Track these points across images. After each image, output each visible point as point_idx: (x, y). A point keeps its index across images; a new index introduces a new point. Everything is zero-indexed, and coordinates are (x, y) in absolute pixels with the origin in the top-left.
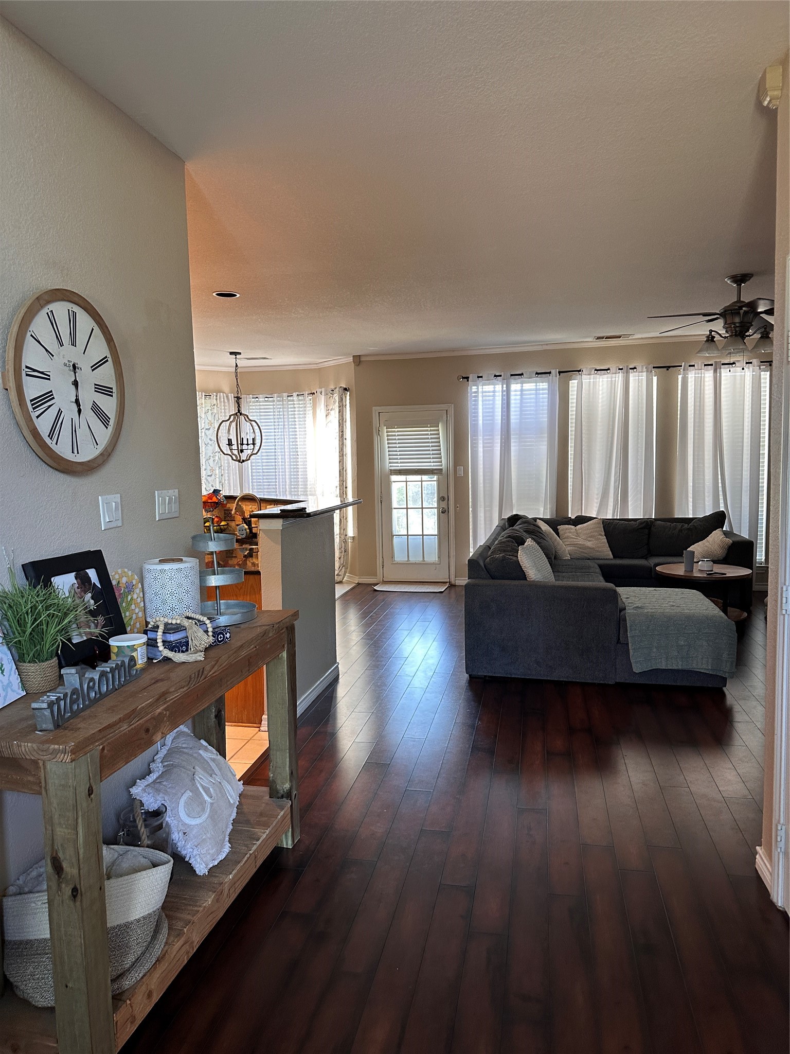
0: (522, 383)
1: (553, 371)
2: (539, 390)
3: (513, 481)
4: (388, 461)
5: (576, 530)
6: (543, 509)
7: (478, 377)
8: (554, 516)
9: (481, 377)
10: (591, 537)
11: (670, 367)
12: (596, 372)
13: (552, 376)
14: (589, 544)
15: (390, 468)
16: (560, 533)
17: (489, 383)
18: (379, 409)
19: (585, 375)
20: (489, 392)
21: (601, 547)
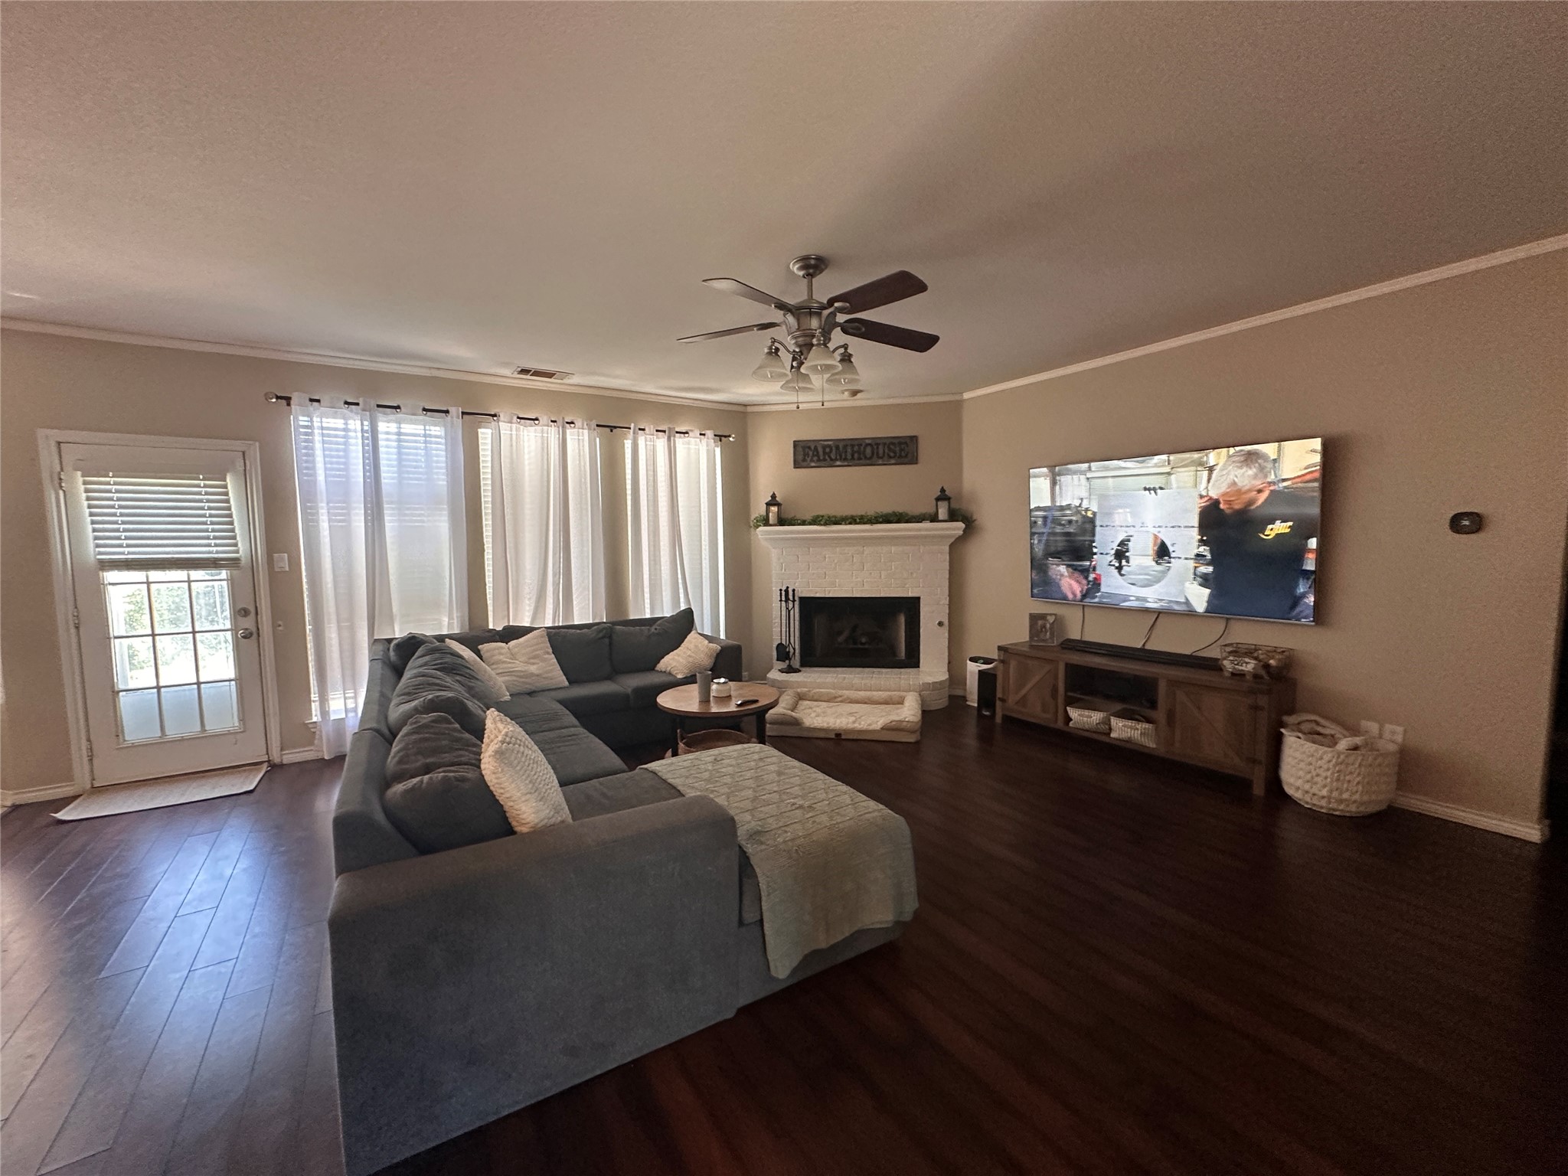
0: (399, 422)
1: (452, 410)
2: (430, 436)
3: (391, 577)
4: (91, 544)
5: (508, 648)
6: (447, 620)
7: (312, 400)
8: (466, 629)
9: (318, 401)
10: (535, 657)
11: (615, 427)
12: (519, 420)
13: (452, 417)
14: (533, 669)
15: (99, 557)
16: (484, 657)
17: (336, 412)
18: (56, 434)
19: (504, 422)
20: (336, 429)
21: (548, 670)
